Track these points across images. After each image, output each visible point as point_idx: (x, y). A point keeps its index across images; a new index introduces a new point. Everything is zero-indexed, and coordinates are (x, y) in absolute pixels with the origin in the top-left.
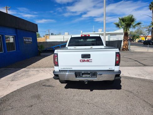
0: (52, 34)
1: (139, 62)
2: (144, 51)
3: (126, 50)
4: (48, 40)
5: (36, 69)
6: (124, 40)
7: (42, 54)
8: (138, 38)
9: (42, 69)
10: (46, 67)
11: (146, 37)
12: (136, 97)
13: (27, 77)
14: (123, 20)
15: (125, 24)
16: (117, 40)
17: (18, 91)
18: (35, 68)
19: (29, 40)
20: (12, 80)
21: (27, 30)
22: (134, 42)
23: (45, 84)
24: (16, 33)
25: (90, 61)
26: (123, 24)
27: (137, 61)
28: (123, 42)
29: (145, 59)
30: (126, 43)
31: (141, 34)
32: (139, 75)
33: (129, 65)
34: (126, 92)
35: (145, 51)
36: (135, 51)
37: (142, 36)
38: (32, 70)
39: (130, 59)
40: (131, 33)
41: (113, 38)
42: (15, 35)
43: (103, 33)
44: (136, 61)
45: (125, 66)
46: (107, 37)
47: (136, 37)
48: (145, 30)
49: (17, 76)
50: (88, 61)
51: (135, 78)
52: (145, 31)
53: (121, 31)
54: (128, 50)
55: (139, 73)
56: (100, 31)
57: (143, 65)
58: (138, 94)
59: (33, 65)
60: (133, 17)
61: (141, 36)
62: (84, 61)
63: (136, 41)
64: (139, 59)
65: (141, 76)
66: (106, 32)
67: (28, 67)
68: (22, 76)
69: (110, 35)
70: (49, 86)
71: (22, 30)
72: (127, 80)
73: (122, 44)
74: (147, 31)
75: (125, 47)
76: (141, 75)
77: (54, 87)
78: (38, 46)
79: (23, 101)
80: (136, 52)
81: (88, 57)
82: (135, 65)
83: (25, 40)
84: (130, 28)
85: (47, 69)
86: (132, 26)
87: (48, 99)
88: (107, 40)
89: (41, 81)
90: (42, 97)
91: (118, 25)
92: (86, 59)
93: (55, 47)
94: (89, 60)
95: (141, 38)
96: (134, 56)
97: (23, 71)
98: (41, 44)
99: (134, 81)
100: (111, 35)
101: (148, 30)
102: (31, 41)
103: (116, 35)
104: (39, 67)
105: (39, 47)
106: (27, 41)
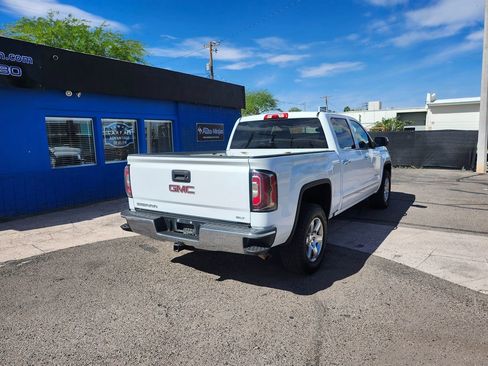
21: (208, 105)
25: (190, 190)
42: (174, 118)
50: (185, 189)
62: (177, 189)
81: (183, 178)
92: (181, 184)
94: (187, 187)
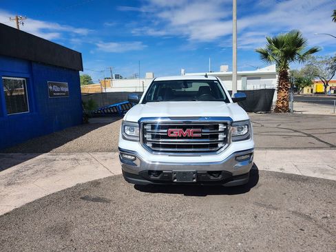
0: (117, 77)
1: (317, 139)
2: (325, 114)
3: (285, 111)
4: (109, 90)
5: (72, 156)
6: (279, 89)
7: (91, 120)
8: (308, 85)
9: (86, 155)
10: (97, 151)
11: (327, 82)
12: (323, 232)
13: (47, 176)
14: (277, 43)
15: (282, 51)
16: (262, 88)
17: (17, 212)
18: (70, 152)
19: (62, 89)
20: (9, 184)
21: (56, 66)
22: (299, 94)
23: (87, 194)
24: (31, 71)
26: (276, 52)
27: (314, 137)
28: (276, 92)
29: (331, 131)
30: (283, 94)
31: (316, 75)
32: (322, 171)
33: (293, 146)
34: (294, 216)
35: (328, 113)
36: (304, 113)
37: (318, 80)
38: (64, 157)
39: (296, 131)
40: (292, 75)
41: (253, 86)
42: (28, 76)
43: (231, 73)
44: (309, 135)
45: (285, 148)
46: (240, 83)
47: (305, 82)
48: (324, 67)
49: (24, 173)
51: (314, 178)
52: (324, 69)
53: (272, 68)
54: (289, 111)
55: (321, 167)
56: (224, 70)
57: (329, 146)
58: (329, 222)
59: (67, 145)
60: (299, 36)
61: (316, 80)
63: (303, 92)
64: (317, 131)
65: (329, 174)
66: (238, 72)
67: (54, 150)
68: (37, 172)
69: (246, 78)
70: (97, 200)
71: (44, 64)
72: (294, 183)
73: (275, 98)
74: (329, 70)
75: (281, 105)
76: (327, 170)
77: (108, 201)
78: (82, 103)
79: (21, 243)
80: (307, 116)
82: (309, 145)
83: (51, 88)
84: (293, 60)
85: (98, 155)
86: (296, 56)
87: (89, 236)
88: (240, 88)
89: (78, 185)
90: (75, 232)
91: (265, 55)
93: (121, 105)
95: (315, 85)
96: (304, 125)
97: (41, 159)
98: (90, 99)
99: (313, 185)
100: (248, 79)
101: (331, 68)
102: (67, 90)
103: (260, 78)
104: (81, 151)
105: (84, 104)
106: (57, 89)
